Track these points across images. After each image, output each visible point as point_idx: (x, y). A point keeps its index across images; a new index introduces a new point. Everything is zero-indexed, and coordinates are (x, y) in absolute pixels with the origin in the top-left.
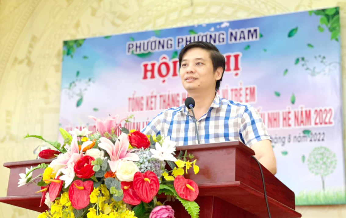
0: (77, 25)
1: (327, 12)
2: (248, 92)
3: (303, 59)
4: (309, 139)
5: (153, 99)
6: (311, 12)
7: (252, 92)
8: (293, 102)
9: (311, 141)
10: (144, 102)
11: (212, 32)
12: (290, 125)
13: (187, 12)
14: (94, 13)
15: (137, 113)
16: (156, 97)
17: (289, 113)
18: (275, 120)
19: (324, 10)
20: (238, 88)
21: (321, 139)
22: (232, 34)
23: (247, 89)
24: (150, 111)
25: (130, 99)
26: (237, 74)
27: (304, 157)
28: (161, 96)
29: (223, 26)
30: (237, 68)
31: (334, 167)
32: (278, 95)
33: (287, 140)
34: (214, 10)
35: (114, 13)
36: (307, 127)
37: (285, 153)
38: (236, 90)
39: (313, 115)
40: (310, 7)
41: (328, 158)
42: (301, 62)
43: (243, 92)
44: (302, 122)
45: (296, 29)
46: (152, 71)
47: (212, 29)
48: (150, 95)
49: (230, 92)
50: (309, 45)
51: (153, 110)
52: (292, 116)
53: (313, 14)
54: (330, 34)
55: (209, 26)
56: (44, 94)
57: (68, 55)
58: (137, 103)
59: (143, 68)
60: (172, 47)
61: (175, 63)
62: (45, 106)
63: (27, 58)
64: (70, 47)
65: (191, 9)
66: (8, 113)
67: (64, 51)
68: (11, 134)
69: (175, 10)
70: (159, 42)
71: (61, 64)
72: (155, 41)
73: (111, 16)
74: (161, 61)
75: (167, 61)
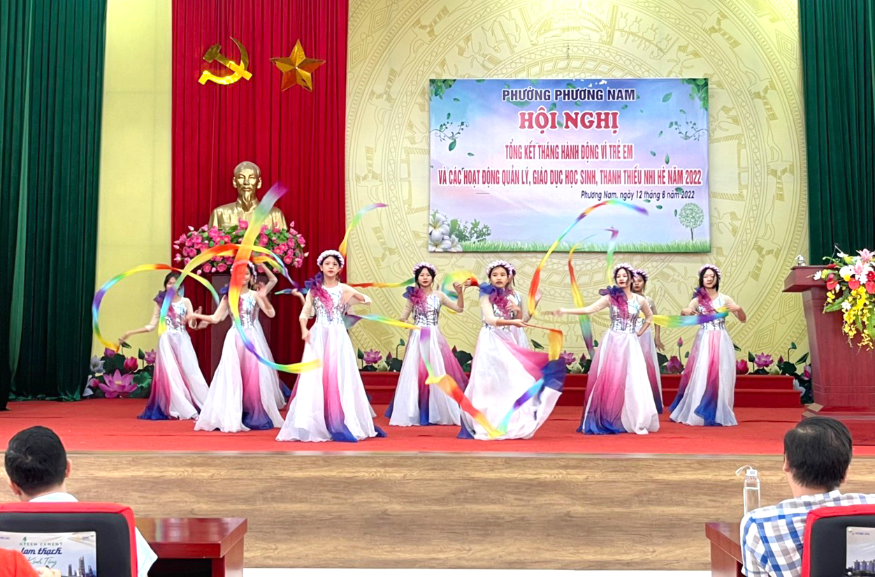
1: (698, 83)
2: (626, 149)
3: (676, 123)
4: (681, 196)
5: (532, 149)
6: (684, 80)
7: (630, 148)
8: (667, 163)
9: (682, 197)
10: (523, 151)
11: (590, 88)
12: (664, 183)
13: (563, 64)
14: (461, 53)
15: (515, 161)
16: (534, 146)
17: (664, 171)
18: (651, 177)
19: (694, 80)
20: (617, 144)
21: (691, 196)
22: (609, 91)
23: (625, 146)
24: (529, 160)
26: (615, 132)
27: (676, 211)
28: (539, 146)
29: (601, 83)
30: (615, 126)
31: (702, 221)
32: (655, 155)
33: (661, 195)
34: (590, 65)
35: (485, 56)
36: (679, 185)
37: (660, 207)
38: (615, 146)
39: (685, 175)
40: (681, 75)
41: (697, 213)
42: (675, 126)
43: (621, 149)
44: (675, 180)
45: (670, 94)
46: (530, 120)
47: (591, 85)
48: (529, 144)
49: (608, 148)
50: (682, 111)
51: (532, 160)
52: (666, 174)
53: (685, 82)
54: (701, 103)
55: (587, 81)
56: (409, 134)
57: (436, 95)
58: (513, 152)
59: (520, 116)
60: (549, 99)
61: (553, 115)
62: (409, 145)
63: (386, 92)
64: (439, 87)
65: (566, 62)
66: (368, 150)
67: (432, 90)
68: (374, 173)
69: (550, 60)
70: (536, 92)
71: (426, 103)
72: (532, 91)
73: (481, 59)
74: (539, 112)
75: (545, 112)
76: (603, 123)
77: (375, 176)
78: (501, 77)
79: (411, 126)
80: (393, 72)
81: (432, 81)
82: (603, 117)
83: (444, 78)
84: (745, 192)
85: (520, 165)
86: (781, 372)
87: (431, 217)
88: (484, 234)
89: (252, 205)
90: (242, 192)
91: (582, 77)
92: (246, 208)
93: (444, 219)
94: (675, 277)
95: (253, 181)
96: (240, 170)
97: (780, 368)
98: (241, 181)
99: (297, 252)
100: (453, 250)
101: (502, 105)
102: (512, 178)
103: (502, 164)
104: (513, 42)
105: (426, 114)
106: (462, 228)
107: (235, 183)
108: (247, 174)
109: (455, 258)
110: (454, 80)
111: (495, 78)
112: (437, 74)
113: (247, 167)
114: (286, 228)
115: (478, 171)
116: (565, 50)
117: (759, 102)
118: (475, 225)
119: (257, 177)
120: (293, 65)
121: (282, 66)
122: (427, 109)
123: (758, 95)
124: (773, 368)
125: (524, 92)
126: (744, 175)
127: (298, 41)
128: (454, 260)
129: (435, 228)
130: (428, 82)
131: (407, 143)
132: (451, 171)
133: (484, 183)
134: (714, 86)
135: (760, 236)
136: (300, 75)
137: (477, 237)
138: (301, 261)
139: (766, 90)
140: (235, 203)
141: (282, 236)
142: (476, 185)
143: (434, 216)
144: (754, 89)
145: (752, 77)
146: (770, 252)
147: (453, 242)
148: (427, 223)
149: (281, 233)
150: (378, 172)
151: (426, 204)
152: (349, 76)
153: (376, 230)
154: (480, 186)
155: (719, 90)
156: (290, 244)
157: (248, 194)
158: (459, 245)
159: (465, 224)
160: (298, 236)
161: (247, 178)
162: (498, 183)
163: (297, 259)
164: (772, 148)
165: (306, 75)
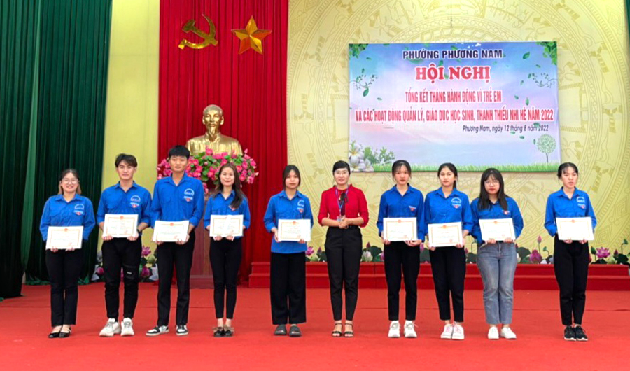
0: (359, 32)
1: (549, 45)
2: (496, 94)
3: (533, 75)
4: (538, 129)
5: (425, 95)
6: (538, 43)
7: (499, 94)
8: (527, 104)
10: (418, 96)
11: (468, 49)
12: (525, 119)
13: (447, 32)
14: (372, 25)
15: (413, 104)
16: (427, 93)
17: (525, 110)
18: (515, 115)
19: (546, 43)
20: (489, 91)
21: (546, 129)
22: (483, 52)
23: (495, 92)
24: (423, 103)
25: (407, 93)
26: (487, 81)
27: (535, 140)
28: (431, 93)
29: (477, 45)
30: (487, 77)
31: (554, 148)
32: (517, 98)
33: (523, 128)
34: (468, 32)
35: (389, 26)
36: (537, 121)
37: (523, 137)
38: (487, 92)
39: (541, 114)
40: (536, 39)
41: (550, 142)
42: (532, 77)
43: (492, 94)
44: (533, 117)
45: (529, 54)
46: (424, 73)
47: (469, 47)
48: (423, 91)
49: (483, 94)
50: (537, 65)
51: (426, 103)
52: (527, 113)
53: (539, 45)
54: (551, 60)
55: (466, 45)
56: (333, 84)
57: (354, 55)
58: (412, 97)
59: (416, 71)
60: (438, 57)
61: (441, 69)
62: (334, 93)
63: (316, 54)
64: (355, 49)
65: (450, 30)
66: (304, 96)
67: (350, 52)
68: (307, 113)
69: (438, 29)
70: (428, 52)
71: (347, 62)
72: (425, 52)
73: (386, 28)
74: (430, 67)
75: (435, 67)
76: (478, 75)
77: (308, 116)
78: (401, 42)
79: (335, 78)
80: (321, 39)
81: (351, 45)
82: (478, 70)
83: (359, 43)
84: (586, 126)
85: (417, 106)
86: (616, 262)
87: (350, 146)
88: (390, 158)
89: (216, 137)
90: (208, 128)
91: (462, 41)
92: (212, 139)
93: (360, 147)
94: (535, 190)
95: (217, 119)
96: (207, 111)
97: (616, 259)
98: (208, 119)
99: (250, 172)
100: (367, 170)
101: (403, 63)
102: (411, 116)
103: (403, 105)
104: (410, 17)
105: (346, 69)
106: (373, 153)
107: (204, 121)
108: (213, 114)
109: (368, 177)
110: (367, 45)
111: (398, 42)
112: (354, 40)
113: (212, 109)
114: (241, 154)
115: (385, 112)
116: (449, 21)
117: (594, 59)
118: (383, 151)
119: (220, 116)
120: (247, 33)
121: (240, 35)
122: (347, 65)
123: (593, 54)
124: (610, 259)
125: (419, 52)
126: (585, 114)
127: (252, 17)
128: (367, 178)
129: (353, 153)
130: (348, 46)
131: (332, 91)
132: (365, 112)
133: (389, 120)
134: (561, 47)
135: (598, 158)
136: (253, 42)
137: (385, 161)
138: (253, 179)
139: (600, 50)
140: (203, 136)
141: (238, 160)
142: (384, 122)
143: (352, 145)
144: (590, 50)
145: (589, 40)
146: (606, 171)
147: (367, 164)
148: (346, 149)
149: (237, 158)
150: (311, 113)
151: (346, 136)
152: (289, 42)
153: (309, 155)
154: (387, 123)
155: (566, 51)
156: (244, 166)
157: (213, 129)
158: (371, 167)
159: (376, 151)
160: (251, 160)
161: (212, 116)
162: (400, 120)
163: (249, 178)
164: (605, 93)
165: (258, 42)
